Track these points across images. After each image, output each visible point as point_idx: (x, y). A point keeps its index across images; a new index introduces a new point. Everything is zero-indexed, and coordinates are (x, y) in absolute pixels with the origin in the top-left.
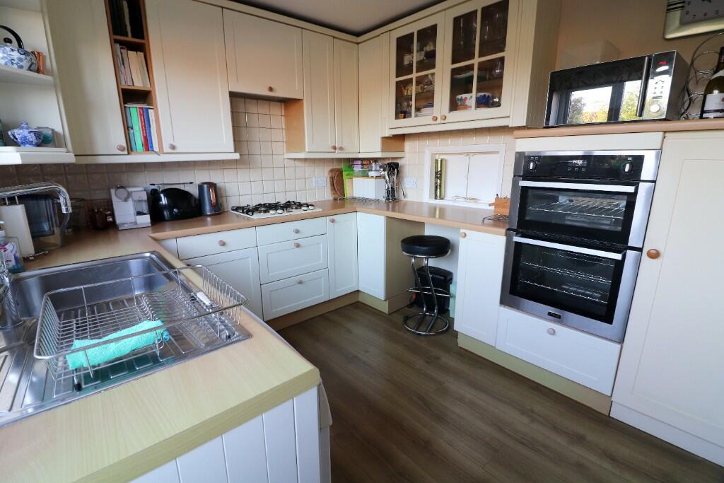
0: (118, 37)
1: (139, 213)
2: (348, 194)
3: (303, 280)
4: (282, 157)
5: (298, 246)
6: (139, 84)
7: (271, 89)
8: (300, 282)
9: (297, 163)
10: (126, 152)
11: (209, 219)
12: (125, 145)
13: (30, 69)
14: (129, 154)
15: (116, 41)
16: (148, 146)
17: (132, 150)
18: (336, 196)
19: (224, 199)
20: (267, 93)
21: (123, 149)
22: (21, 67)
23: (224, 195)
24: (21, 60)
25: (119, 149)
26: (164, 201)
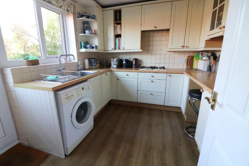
0: (116, 22)
1: (114, 64)
2: (195, 67)
3: (153, 94)
4: (165, 51)
5: (152, 81)
6: (119, 33)
7: (155, 27)
8: (152, 94)
9: (171, 53)
10: (114, 50)
11: (134, 69)
12: (113, 48)
13: (90, 34)
14: (115, 50)
15: (115, 23)
16: (119, 48)
17: (116, 49)
18: (188, 67)
19: (142, 64)
20: (154, 29)
21: (113, 49)
22: (89, 34)
23: (142, 63)
24: (88, 32)
25: (112, 49)
26: (124, 62)
